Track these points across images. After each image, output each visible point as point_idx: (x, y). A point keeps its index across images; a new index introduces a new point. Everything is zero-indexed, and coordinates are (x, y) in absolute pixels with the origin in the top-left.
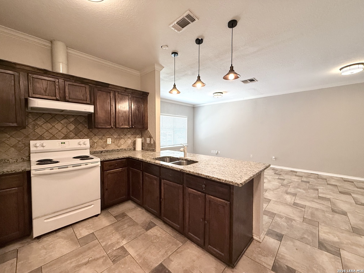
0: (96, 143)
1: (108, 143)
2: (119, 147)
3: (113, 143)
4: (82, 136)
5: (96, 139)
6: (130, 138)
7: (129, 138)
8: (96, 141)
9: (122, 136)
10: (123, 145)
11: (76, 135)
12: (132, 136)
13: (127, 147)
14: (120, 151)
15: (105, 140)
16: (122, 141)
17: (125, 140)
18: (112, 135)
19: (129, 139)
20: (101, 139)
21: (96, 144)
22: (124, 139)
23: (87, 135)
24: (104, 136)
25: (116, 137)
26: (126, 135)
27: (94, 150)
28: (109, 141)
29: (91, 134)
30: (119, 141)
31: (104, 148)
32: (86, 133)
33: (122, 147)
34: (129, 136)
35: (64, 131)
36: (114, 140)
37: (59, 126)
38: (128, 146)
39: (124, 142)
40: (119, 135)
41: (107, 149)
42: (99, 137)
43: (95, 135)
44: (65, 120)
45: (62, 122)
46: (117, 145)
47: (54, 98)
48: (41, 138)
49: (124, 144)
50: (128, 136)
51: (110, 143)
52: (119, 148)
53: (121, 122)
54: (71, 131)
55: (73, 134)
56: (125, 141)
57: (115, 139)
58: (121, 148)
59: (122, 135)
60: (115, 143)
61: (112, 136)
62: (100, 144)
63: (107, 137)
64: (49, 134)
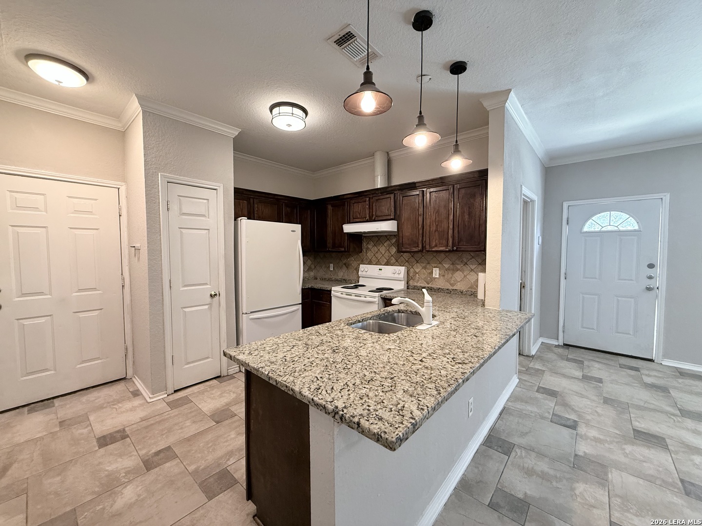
0: (417, 273)
1: (434, 275)
2: (452, 285)
3: (442, 278)
4: (402, 262)
5: (418, 268)
6: (475, 270)
7: (472, 270)
8: (417, 271)
9: (459, 267)
10: (459, 283)
11: (397, 261)
12: (480, 266)
13: (469, 288)
14: (452, 292)
15: (430, 271)
16: (458, 275)
17: (465, 274)
18: (440, 263)
19: (472, 273)
20: (425, 268)
21: (417, 275)
22: (462, 271)
23: (407, 261)
24: (429, 263)
25: (447, 267)
26: (466, 264)
27: (416, 284)
28: (436, 273)
29: (412, 260)
30: (452, 275)
31: (428, 284)
32: (406, 259)
33: (459, 286)
34: (473, 267)
35: (387, 254)
36: (445, 272)
37: (383, 249)
38: (471, 288)
39: (463, 276)
40: (453, 264)
41: (433, 286)
42: (422, 264)
43: (417, 262)
44: (388, 242)
45: (385, 244)
46: (448, 281)
47: (365, 220)
48: (370, 263)
49: (461, 280)
50: (471, 266)
51: (438, 276)
52: (450, 288)
53: (434, 240)
54: (392, 256)
55: (394, 259)
56: (465, 276)
57: (446, 270)
58: (455, 288)
59: (458, 264)
60: (446, 277)
61: (440, 265)
62: (423, 276)
63: (433, 265)
64: (376, 258)
